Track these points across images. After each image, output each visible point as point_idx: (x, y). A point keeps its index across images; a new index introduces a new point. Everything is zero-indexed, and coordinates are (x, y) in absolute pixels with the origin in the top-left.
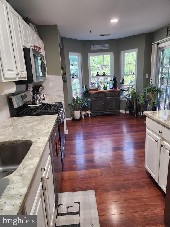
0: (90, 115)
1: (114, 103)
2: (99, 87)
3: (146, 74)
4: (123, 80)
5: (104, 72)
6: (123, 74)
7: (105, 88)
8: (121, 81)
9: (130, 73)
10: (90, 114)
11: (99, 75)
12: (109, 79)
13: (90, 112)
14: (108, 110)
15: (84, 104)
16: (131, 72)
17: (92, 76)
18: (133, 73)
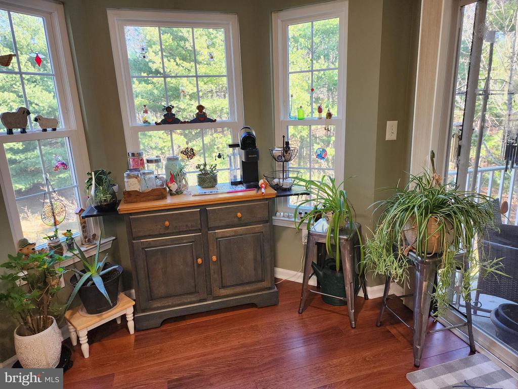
0: (131, 325)
1: (250, 256)
2: (176, 176)
3: (388, 122)
4: (287, 143)
5: (200, 108)
6: (282, 118)
7: (207, 179)
8: (278, 151)
9: (316, 115)
10: (130, 318)
11: (177, 121)
12: (223, 140)
13: (132, 310)
14: (223, 287)
15: (86, 277)
16: (320, 110)
17: (140, 122)
18: (329, 115)
